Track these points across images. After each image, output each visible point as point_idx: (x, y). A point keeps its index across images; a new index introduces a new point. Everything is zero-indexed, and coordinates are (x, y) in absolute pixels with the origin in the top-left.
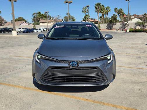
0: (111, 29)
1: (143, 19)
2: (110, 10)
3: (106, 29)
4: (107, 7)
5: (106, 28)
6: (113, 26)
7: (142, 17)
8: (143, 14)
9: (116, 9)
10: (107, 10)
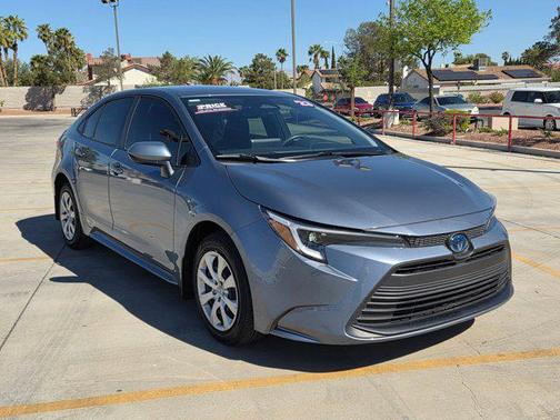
0: (45, 109)
1: (163, 74)
2: (26, 31)
3: (26, 108)
4: (11, 18)
5: (26, 103)
6: (53, 96)
7: (158, 64)
8: (161, 56)
9: (44, 28)
10: (12, 28)
